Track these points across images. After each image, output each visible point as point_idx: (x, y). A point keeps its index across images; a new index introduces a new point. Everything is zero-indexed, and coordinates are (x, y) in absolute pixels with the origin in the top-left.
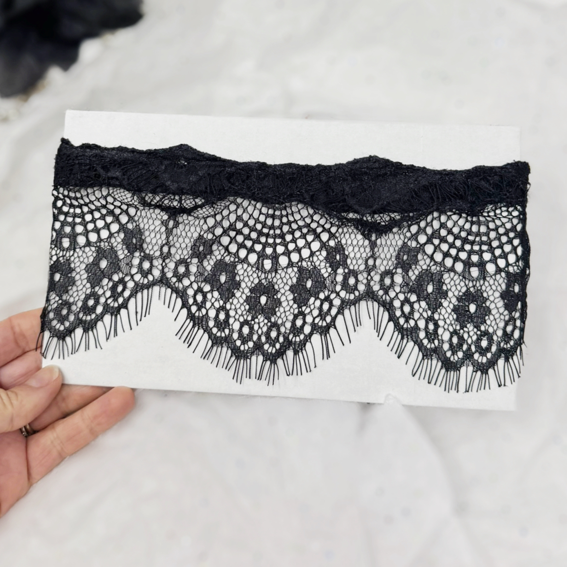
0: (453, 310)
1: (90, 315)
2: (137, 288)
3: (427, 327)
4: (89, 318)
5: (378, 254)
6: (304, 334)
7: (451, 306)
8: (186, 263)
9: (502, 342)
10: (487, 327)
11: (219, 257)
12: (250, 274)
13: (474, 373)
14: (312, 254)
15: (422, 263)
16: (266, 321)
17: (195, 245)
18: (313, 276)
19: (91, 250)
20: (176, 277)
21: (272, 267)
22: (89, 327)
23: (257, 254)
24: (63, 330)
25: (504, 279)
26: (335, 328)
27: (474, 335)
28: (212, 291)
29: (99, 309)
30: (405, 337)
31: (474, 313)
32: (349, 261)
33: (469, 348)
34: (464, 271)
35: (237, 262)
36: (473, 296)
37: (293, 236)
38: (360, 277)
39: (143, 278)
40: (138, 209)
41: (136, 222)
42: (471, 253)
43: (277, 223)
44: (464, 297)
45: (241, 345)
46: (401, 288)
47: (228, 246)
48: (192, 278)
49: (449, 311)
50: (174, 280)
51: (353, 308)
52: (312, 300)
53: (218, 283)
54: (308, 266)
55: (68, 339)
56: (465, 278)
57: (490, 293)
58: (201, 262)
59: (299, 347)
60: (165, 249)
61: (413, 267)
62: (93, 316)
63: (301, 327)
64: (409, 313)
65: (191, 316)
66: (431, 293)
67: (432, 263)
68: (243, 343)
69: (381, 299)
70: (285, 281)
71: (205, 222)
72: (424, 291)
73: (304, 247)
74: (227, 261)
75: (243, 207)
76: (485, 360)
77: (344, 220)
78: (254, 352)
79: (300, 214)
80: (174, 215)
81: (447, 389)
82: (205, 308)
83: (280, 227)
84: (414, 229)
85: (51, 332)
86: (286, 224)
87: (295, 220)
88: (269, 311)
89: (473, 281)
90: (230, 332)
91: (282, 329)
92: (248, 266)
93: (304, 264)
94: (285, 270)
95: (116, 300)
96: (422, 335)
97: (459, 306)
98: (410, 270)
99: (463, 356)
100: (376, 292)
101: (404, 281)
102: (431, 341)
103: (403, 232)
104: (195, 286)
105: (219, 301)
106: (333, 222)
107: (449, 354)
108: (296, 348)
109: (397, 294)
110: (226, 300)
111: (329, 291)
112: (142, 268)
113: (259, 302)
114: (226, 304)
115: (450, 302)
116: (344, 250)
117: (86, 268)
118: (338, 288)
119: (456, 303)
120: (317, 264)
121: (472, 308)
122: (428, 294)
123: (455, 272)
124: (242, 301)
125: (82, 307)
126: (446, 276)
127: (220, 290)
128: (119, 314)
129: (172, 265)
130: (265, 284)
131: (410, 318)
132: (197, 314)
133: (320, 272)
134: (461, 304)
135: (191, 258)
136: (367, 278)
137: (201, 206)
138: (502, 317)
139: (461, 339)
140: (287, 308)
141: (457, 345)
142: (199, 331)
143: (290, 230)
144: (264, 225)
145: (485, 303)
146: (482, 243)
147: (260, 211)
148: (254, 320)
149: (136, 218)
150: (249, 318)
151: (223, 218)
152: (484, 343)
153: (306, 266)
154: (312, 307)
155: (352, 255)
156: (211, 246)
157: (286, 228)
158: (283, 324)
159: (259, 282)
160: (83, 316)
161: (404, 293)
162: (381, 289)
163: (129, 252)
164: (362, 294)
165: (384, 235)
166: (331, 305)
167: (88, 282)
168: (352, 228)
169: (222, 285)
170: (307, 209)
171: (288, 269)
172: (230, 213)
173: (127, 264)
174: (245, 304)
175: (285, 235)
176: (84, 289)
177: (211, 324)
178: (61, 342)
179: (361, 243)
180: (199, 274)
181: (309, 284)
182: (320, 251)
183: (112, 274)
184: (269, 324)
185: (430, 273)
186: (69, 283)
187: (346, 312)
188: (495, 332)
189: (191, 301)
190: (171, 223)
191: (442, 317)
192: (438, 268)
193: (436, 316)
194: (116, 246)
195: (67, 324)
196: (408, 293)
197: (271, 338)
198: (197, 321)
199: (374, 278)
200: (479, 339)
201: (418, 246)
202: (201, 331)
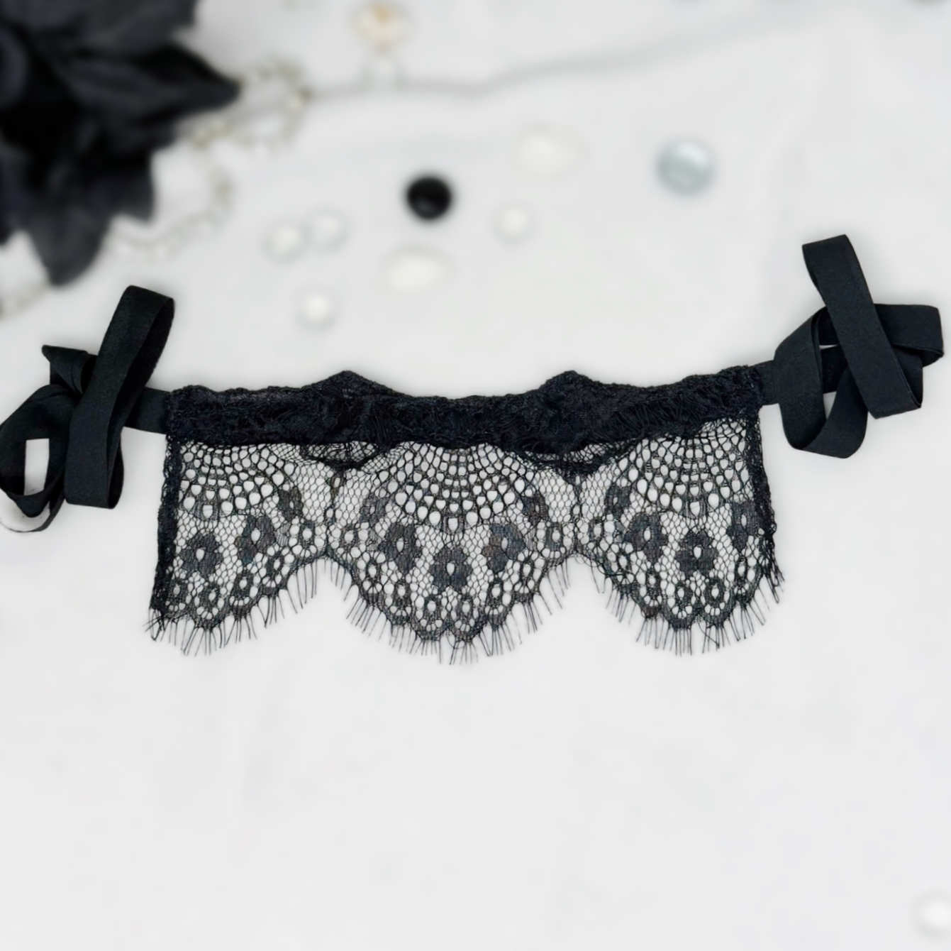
0: (675, 558)
1: (243, 599)
2: (297, 563)
3: (647, 582)
4: (241, 603)
5: (583, 499)
6: (503, 605)
7: (673, 553)
8: (355, 529)
9: (735, 586)
10: (716, 573)
11: (394, 520)
12: (433, 538)
13: (708, 630)
14: (506, 507)
15: (634, 505)
16: (456, 594)
17: (364, 506)
18: (509, 534)
19: (239, 519)
20: (344, 547)
21: (458, 527)
22: (241, 613)
23: (440, 513)
24: (211, 620)
25: (729, 511)
26: (540, 595)
27: (702, 584)
28: (387, 561)
29: (254, 591)
30: (625, 595)
31: (700, 558)
32: (551, 513)
33: (699, 601)
34: (683, 508)
35: (417, 524)
36: (698, 538)
37: (483, 488)
38: (566, 530)
39: (304, 551)
40: (297, 465)
41: (293, 482)
42: (689, 485)
43: (462, 471)
44: (686, 541)
45: (427, 625)
46: (614, 538)
47: (404, 505)
48: (363, 547)
49: (671, 559)
50: (341, 551)
51: (559, 567)
52: (510, 563)
53: (395, 552)
54: (501, 522)
55: (216, 630)
56: (685, 517)
57: (715, 531)
58: (372, 527)
59: (498, 621)
60: (330, 513)
61: (626, 511)
62: (247, 600)
63: (498, 597)
64: (627, 567)
65: (364, 594)
66: (649, 541)
67: (647, 503)
68: (429, 623)
69: (592, 554)
70: (475, 543)
71: (378, 477)
72: (640, 540)
73: (496, 500)
74: (404, 524)
75: (421, 455)
76: (718, 612)
77: (541, 464)
78: (443, 632)
79: (488, 459)
80: (341, 470)
81: (678, 652)
82: (381, 584)
83: (466, 477)
84: (624, 464)
85: (195, 622)
86: (473, 473)
87: (483, 467)
88: (459, 580)
89: (694, 520)
90: (412, 610)
91: (476, 602)
92: (430, 528)
93: (497, 520)
94: (474, 529)
95: (273, 579)
96: (643, 591)
97: (682, 552)
98: (623, 515)
99: (693, 611)
100: (585, 546)
101: (616, 529)
102: (654, 598)
103: (610, 470)
104: (367, 557)
105: (396, 573)
106: (528, 467)
107: (675, 610)
108: (495, 623)
109: (610, 546)
110: (404, 572)
111: (529, 550)
112: (303, 538)
113: (446, 572)
114: (405, 576)
115: (672, 548)
116: (544, 499)
117: (235, 542)
118: (540, 546)
119: (679, 549)
120: (513, 519)
121: (698, 552)
122: (646, 543)
123: (674, 511)
124: (424, 571)
125: (233, 589)
126: (664, 517)
127: (397, 560)
128: (278, 596)
129: (337, 533)
130: (451, 549)
131: (628, 573)
132: (370, 591)
133: (517, 528)
134: (684, 549)
135: (360, 524)
136: (573, 531)
137: (373, 457)
138: (731, 558)
139: (689, 592)
140: (481, 576)
141: (683, 598)
142: (375, 611)
143: (479, 480)
144: (447, 475)
145: (710, 544)
146: (700, 472)
147: (441, 457)
148: (441, 594)
149: (294, 478)
150: (435, 592)
151: (398, 470)
152: (715, 592)
153: (499, 522)
154: (511, 571)
155: (554, 505)
156: (384, 507)
157: (473, 478)
158: (477, 595)
159: (444, 547)
160: (235, 600)
161: (618, 543)
162: (590, 542)
163: (286, 519)
164: (569, 551)
165: (589, 476)
166: (533, 567)
167: (238, 559)
168: (551, 470)
169: (399, 553)
170: (496, 452)
171: (478, 528)
172: (406, 463)
173: (285, 534)
174: (429, 575)
175: (473, 487)
176: (235, 568)
177: (389, 601)
178: (208, 633)
179: (563, 489)
180: (371, 542)
181: (505, 543)
182: (516, 504)
183: (267, 546)
184: (460, 597)
185: (645, 515)
186: (216, 562)
187: (552, 573)
188: (725, 577)
189: (362, 576)
190: (337, 482)
191: (663, 568)
192: (654, 509)
193: (657, 568)
194: (270, 513)
195: (215, 611)
196: (622, 543)
197: (463, 613)
198: (370, 599)
199: (581, 530)
200: (709, 589)
201: (629, 484)
202: (377, 611)
